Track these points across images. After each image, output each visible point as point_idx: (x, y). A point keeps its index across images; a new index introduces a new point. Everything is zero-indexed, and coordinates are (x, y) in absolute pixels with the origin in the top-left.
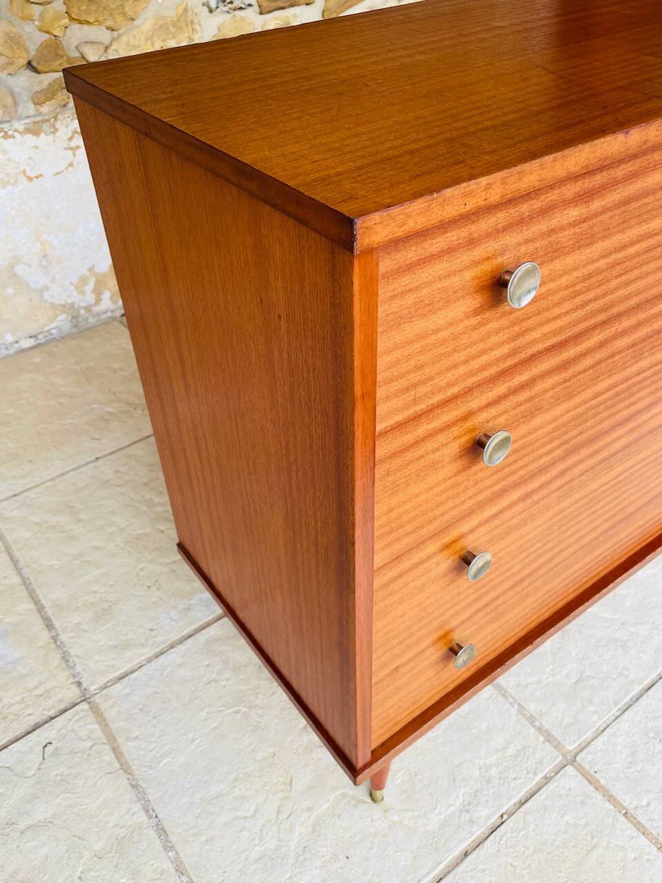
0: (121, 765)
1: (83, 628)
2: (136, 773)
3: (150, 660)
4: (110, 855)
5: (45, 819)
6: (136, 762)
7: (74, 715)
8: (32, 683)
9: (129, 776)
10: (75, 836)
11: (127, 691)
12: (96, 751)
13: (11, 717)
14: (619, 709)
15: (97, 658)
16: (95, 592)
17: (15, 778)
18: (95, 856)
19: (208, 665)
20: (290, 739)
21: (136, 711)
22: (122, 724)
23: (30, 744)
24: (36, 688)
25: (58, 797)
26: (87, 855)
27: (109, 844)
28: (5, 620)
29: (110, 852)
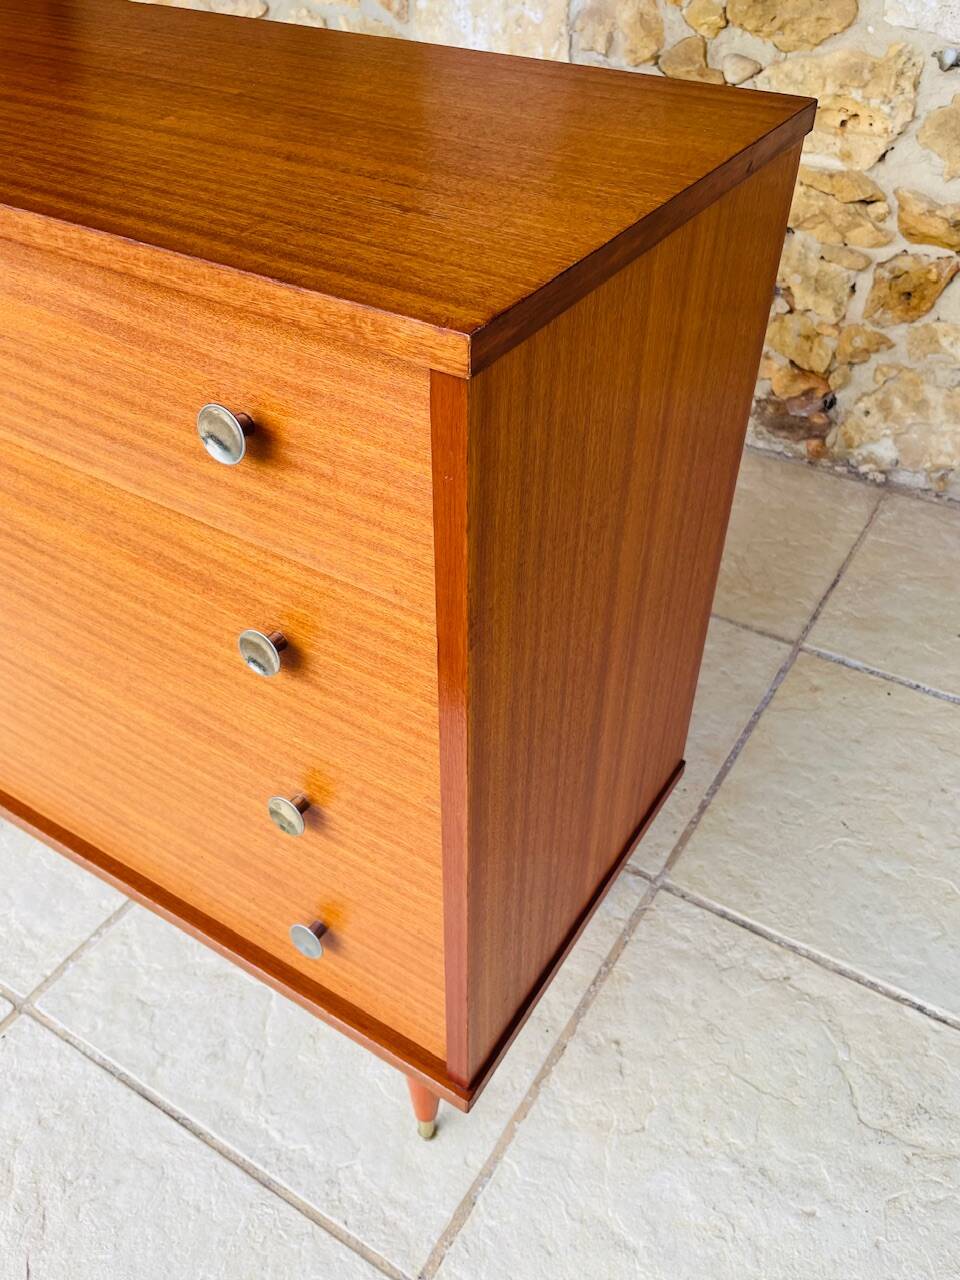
14: (104, 1060)
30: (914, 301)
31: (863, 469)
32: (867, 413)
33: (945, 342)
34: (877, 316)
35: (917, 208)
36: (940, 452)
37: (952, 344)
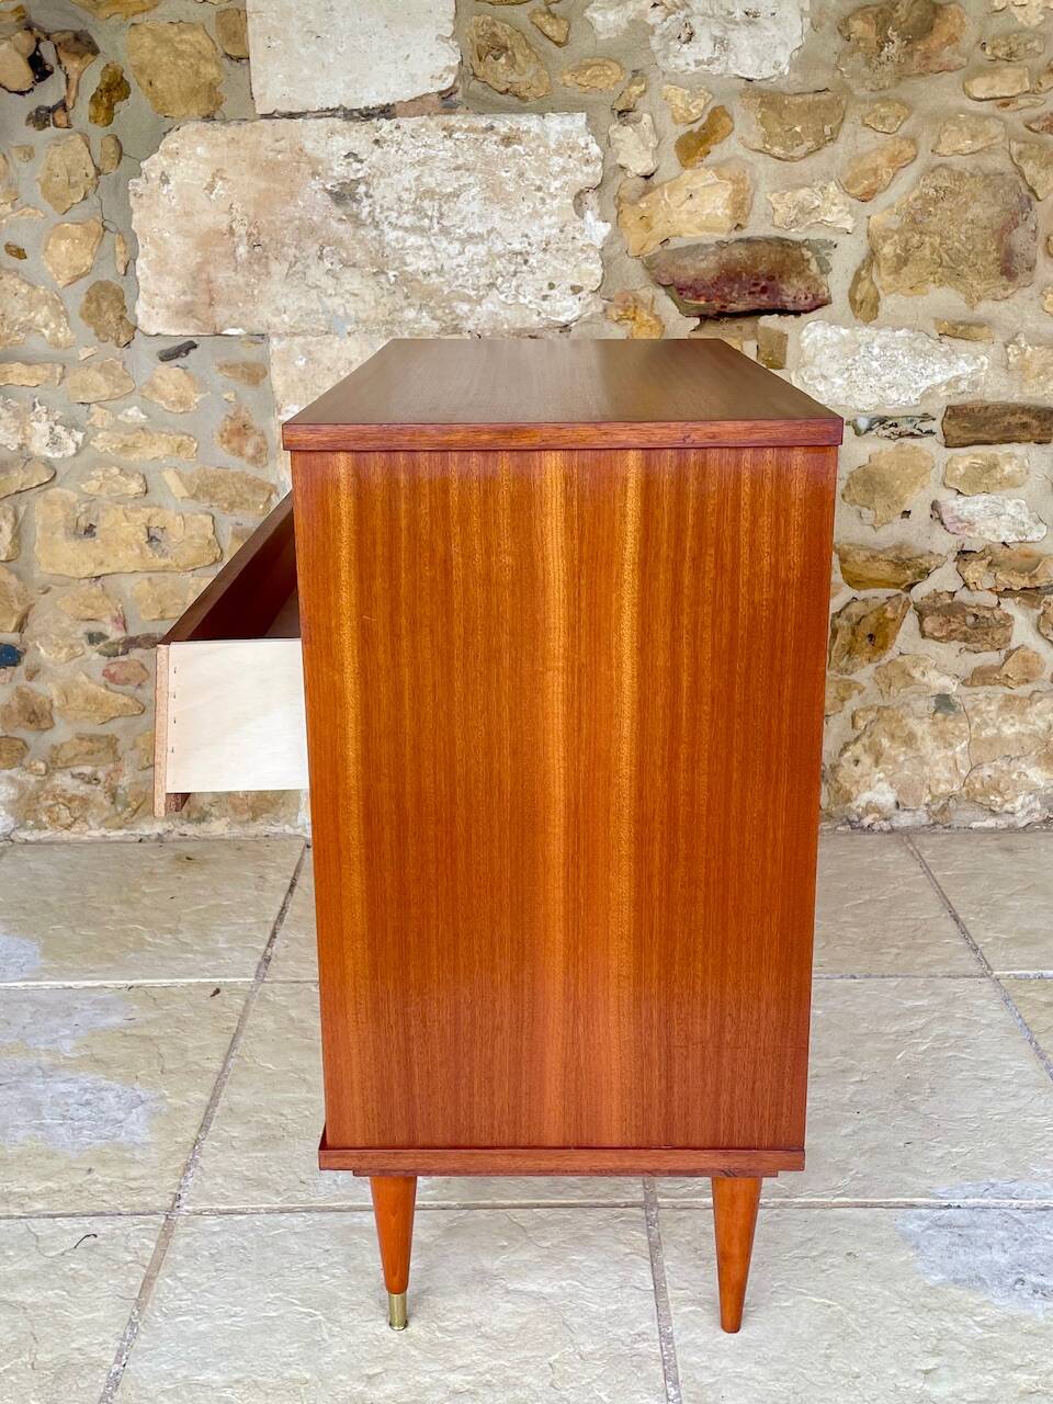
0: (140, 1297)
1: (234, 1143)
2: (147, 1312)
3: (269, 1212)
4: (45, 1372)
5: (23, 1302)
6: (157, 1302)
7: (141, 1223)
8: (133, 1173)
9: (137, 1312)
10: (33, 1334)
11: (217, 1229)
12: (129, 1268)
13: (85, 1194)
15: (220, 1180)
16: (281, 1115)
17: (33, 1249)
18: (32, 1364)
19: (328, 1251)
20: (342, 1377)
21: (206, 1253)
22: (179, 1258)
23: (76, 1226)
24: (135, 1179)
25: (53, 1289)
26: (26, 1358)
27: (55, 1362)
28: (169, 1100)
29: (49, 1370)
30: (879, 641)
31: (867, 821)
32: (857, 762)
33: (916, 674)
34: (842, 664)
35: (860, 557)
36: (939, 781)
37: (923, 674)
